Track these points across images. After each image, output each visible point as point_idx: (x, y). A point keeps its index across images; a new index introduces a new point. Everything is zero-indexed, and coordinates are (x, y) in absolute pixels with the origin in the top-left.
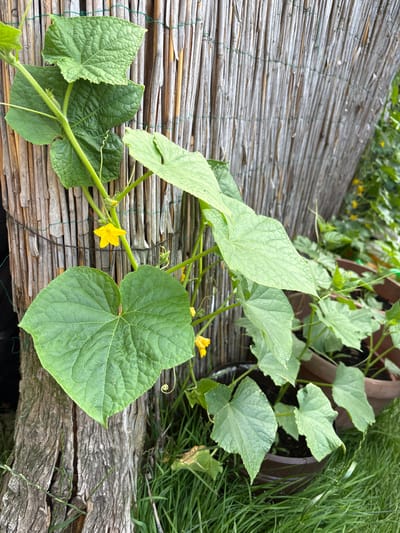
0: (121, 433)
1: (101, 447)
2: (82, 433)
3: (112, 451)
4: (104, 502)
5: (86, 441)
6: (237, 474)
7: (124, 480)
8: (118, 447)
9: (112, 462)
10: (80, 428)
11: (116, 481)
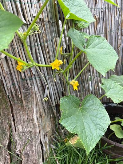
0: (34, 124)
1: (25, 130)
2: (17, 122)
3: (31, 132)
4: (29, 156)
5: (19, 126)
6: (101, 152)
7: (38, 147)
8: (33, 131)
9: (31, 137)
10: (16, 120)
11: (34, 147)
